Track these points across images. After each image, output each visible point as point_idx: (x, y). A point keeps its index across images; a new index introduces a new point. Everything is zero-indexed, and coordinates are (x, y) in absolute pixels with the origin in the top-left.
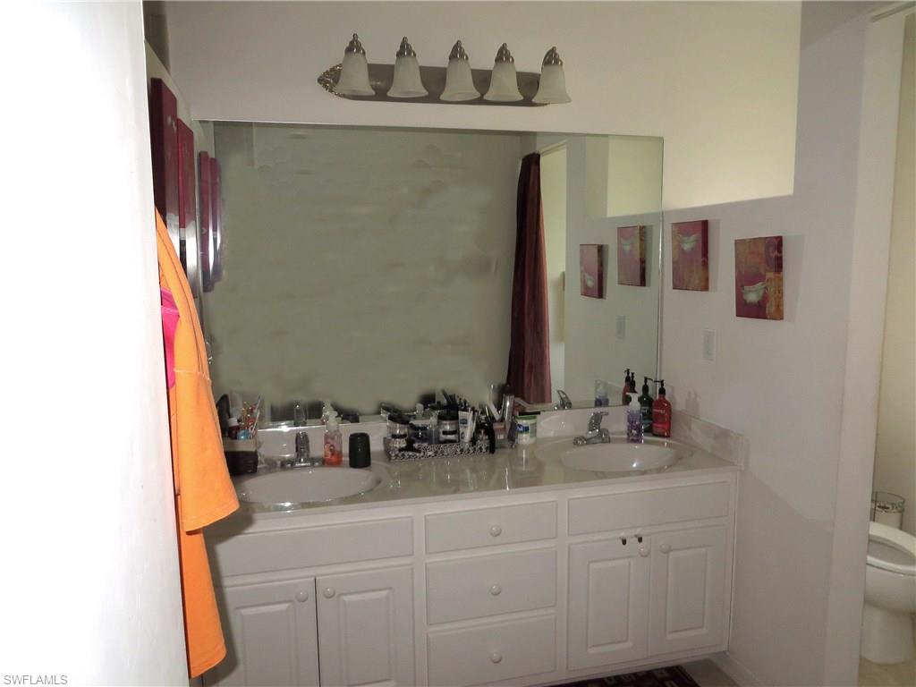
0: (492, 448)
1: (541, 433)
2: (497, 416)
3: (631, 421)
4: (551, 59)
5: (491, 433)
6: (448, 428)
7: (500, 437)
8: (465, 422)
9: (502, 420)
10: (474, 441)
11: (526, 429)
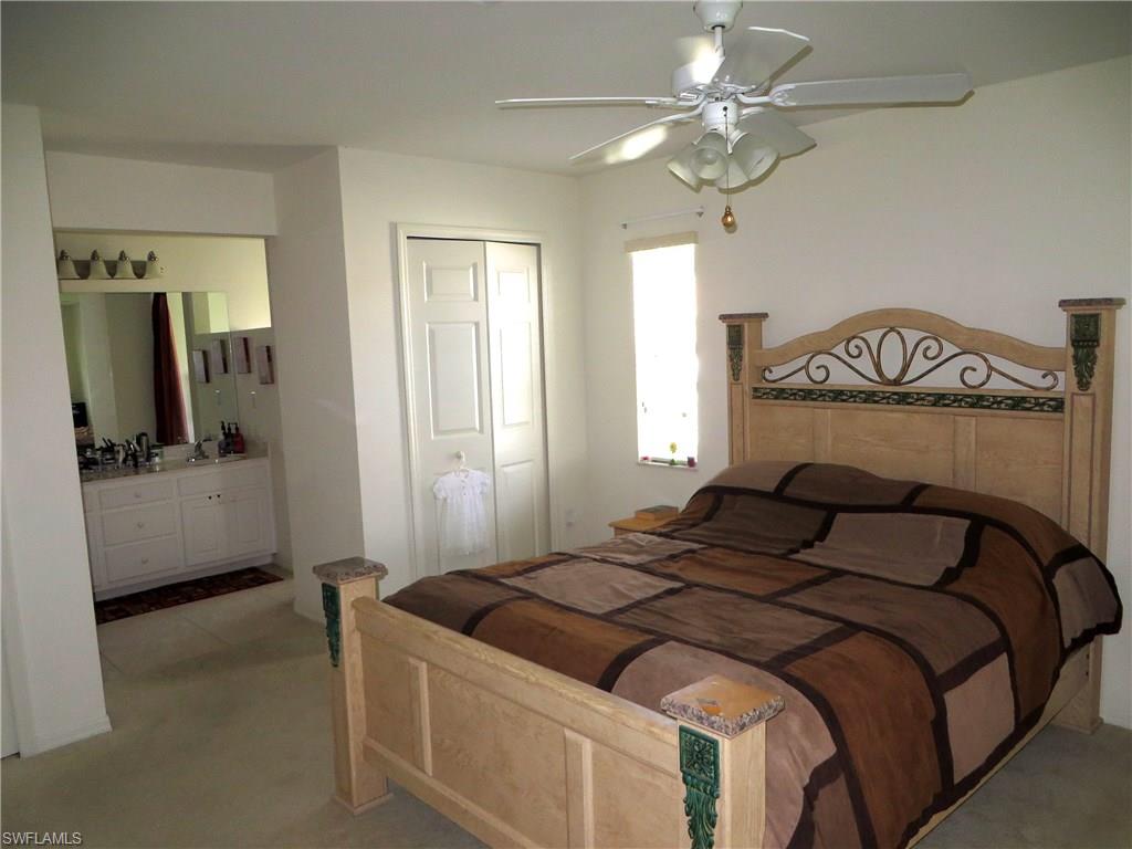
0: (136, 465)
1: (166, 459)
2: (138, 449)
3: (219, 446)
4: (152, 257)
5: (134, 456)
6: (108, 457)
7: (141, 460)
8: (118, 452)
9: (142, 450)
10: (125, 461)
11: (157, 455)
